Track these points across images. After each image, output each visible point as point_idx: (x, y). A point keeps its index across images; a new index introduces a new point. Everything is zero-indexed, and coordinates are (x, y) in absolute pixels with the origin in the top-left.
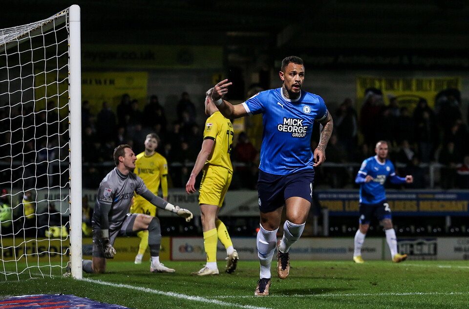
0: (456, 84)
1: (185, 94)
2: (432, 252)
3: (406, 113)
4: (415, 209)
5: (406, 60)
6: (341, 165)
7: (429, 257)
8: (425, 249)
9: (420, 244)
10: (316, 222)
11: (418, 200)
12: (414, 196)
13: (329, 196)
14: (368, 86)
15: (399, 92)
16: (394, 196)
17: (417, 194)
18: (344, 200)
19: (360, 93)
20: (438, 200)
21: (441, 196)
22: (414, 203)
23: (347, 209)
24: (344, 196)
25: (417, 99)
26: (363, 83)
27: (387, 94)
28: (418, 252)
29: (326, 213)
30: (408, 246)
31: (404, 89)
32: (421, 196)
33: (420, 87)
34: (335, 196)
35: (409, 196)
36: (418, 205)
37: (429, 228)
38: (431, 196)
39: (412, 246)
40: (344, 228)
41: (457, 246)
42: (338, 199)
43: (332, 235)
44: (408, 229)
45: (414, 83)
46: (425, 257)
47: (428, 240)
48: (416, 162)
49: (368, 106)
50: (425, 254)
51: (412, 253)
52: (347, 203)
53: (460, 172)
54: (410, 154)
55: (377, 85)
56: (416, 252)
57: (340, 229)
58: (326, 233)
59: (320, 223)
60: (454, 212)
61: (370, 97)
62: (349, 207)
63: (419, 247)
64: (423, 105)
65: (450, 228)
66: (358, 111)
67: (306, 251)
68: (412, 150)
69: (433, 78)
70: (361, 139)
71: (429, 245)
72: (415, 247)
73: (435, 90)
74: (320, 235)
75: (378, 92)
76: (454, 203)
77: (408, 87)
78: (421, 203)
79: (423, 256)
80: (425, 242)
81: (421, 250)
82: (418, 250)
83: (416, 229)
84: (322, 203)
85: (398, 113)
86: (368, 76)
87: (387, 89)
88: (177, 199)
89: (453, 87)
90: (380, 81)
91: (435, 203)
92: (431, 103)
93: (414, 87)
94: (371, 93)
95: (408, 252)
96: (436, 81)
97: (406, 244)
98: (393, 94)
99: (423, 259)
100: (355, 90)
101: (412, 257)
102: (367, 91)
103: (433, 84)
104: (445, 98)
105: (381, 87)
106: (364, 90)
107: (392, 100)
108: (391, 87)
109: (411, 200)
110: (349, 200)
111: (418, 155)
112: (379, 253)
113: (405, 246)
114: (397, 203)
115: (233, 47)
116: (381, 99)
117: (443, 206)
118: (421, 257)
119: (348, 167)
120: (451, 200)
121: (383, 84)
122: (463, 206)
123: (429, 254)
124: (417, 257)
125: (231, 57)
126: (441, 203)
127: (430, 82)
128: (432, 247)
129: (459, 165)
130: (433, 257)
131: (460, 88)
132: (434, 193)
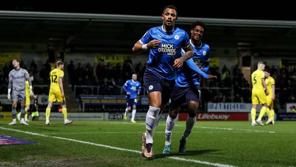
1: (33, 61)
2: (121, 118)
4: (115, 102)
5: (113, 49)
8: (119, 117)
9: (117, 115)
10: (80, 107)
11: (117, 99)
12: (115, 98)
13: (85, 98)
14: (99, 58)
15: (110, 60)
16: (108, 98)
17: (116, 97)
18: (90, 99)
19: (96, 61)
22: (115, 100)
23: (91, 102)
25: (116, 63)
26: (98, 57)
27: (106, 62)
29: (84, 104)
32: (117, 98)
33: (118, 59)
34: (87, 98)
36: (117, 101)
37: (121, 109)
39: (114, 116)
40: (90, 109)
42: (88, 99)
43: (86, 111)
44: (113, 110)
45: (115, 58)
47: (120, 113)
48: (116, 86)
49: (99, 65)
51: (114, 118)
52: (91, 100)
54: (114, 83)
55: (102, 58)
56: (116, 118)
58: (84, 111)
59: (82, 107)
61: (100, 62)
63: (117, 116)
64: (119, 65)
67: (76, 117)
68: (115, 81)
73: (123, 60)
74: (82, 112)
75: (103, 60)
77: (113, 59)
79: (118, 120)
80: (119, 114)
81: (118, 117)
83: (116, 110)
84: (83, 100)
86: (99, 55)
87: (106, 59)
90: (103, 56)
91: (123, 100)
94: (100, 61)
97: (112, 115)
98: (108, 61)
100: (95, 60)
101: (114, 120)
102: (99, 60)
103: (122, 58)
107: (108, 63)
108: (107, 59)
109: (114, 99)
110: (92, 99)
111: (117, 83)
112: (102, 118)
114: (109, 100)
115: (51, 44)
121: (105, 58)
123: (120, 119)
124: (116, 120)
125: (50, 48)
128: (121, 116)
130: (122, 120)
131: (132, 59)
132: (122, 97)
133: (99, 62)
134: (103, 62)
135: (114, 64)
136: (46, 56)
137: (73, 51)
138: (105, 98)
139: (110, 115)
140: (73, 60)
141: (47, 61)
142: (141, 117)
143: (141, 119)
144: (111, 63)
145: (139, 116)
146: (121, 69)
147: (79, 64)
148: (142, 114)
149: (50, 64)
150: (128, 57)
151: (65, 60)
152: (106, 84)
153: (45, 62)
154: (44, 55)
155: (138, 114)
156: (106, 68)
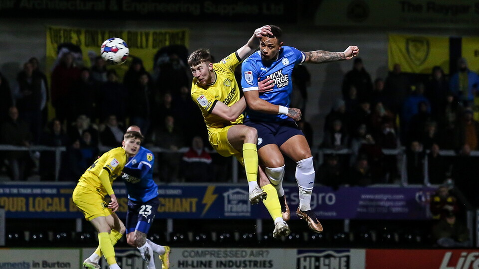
0: (183, 39)
3: (114, 78)
6: (24, 149)
13: (7, 191)
14: (62, 41)
18: (27, 196)
19: (50, 50)
21: (161, 192)
23: (31, 209)
24: (28, 191)
26: (56, 36)
33: (133, 43)
34: (15, 191)
39: (120, 259)
40: (27, 235)
41: (182, 259)
42: (19, 195)
43: (10, 244)
45: (125, 37)
49: (62, 67)
52: (31, 200)
53: (186, 159)
55: (74, 38)
56: (125, 267)
57: (22, 236)
58: (1, 241)
60: (178, 213)
61: (65, 55)
62: (34, 206)
63: (130, 261)
64: (138, 67)
65: (172, 235)
66: (48, 75)
69: (151, 31)
70: (52, 113)
73: (154, 47)
75: (76, 49)
76: (178, 200)
81: (132, 265)
82: (127, 265)
85: (104, 78)
86: (62, 27)
87: (87, 45)
89: (179, 43)
90: (78, 33)
92: (148, 65)
94: (65, 50)
96: (155, 34)
100: (45, 45)
102: (60, 47)
103: (151, 39)
104: (166, 59)
105: (79, 41)
106: (56, 45)
110: (35, 196)
116: (80, 59)
119: (34, 152)
120: (174, 197)
121: (83, 38)
122: (191, 204)
127: (147, 35)
129: (185, 150)
131: (187, 44)
133: (60, 55)
134: (76, 55)
142: (220, 264)
145: (214, 260)
146: (145, 79)
148: (226, 255)
150: (173, 36)
152: (88, 139)
155: (211, 254)
156: (87, 75)
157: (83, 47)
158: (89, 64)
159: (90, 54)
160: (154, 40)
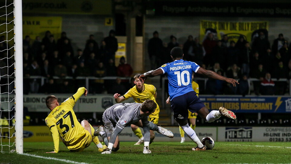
0: (265, 26)
2: (249, 136)
4: (238, 108)
5: (232, 10)
7: (247, 139)
8: (245, 134)
11: (240, 102)
12: (237, 100)
14: (208, 27)
15: (228, 31)
17: (239, 98)
19: (202, 31)
20: (253, 102)
21: (255, 100)
22: (237, 104)
26: (204, 25)
27: (220, 32)
28: (240, 137)
30: (233, 132)
31: (231, 29)
32: (241, 100)
33: (241, 28)
35: (234, 100)
36: (240, 106)
37: (247, 121)
38: (248, 100)
39: (236, 132)
41: (266, 132)
45: (238, 25)
46: (245, 139)
50: (244, 138)
55: (213, 26)
56: (238, 136)
60: (263, 110)
61: (209, 34)
63: (240, 133)
65: (261, 120)
71: (247, 131)
72: (238, 132)
73: (251, 30)
75: (214, 31)
76: (263, 104)
77: (233, 27)
78: (242, 104)
79: (243, 139)
80: (244, 129)
81: (242, 135)
82: (239, 135)
83: (238, 121)
85: (228, 45)
86: (207, 20)
87: (219, 29)
88: (82, 100)
89: (263, 28)
90: (215, 24)
91: (250, 104)
92: (249, 40)
93: (237, 28)
94: (209, 32)
95: (233, 136)
96: (252, 24)
98: (224, 32)
99: (243, 141)
100: (199, 29)
101: (236, 139)
102: (207, 30)
103: (250, 26)
104: (257, 35)
105: (216, 28)
106: (205, 30)
108: (222, 27)
109: (235, 102)
113: (231, 132)
114: (226, 104)
116: (216, 36)
117: (256, 106)
118: (242, 140)
120: (261, 102)
121: (217, 26)
122: (270, 105)
124: (239, 140)
125: (118, 7)
126: (255, 104)
127: (248, 24)
130: (250, 139)
131: (268, 29)
132: (250, 98)
133: (207, 34)
134: (214, 34)
135: (234, 37)
136: (109, 23)
137: (160, 14)
138: (218, 99)
139: (228, 130)
140: (159, 31)
141: (111, 32)
142: (284, 135)
143: (285, 138)
144: (228, 36)
145: (281, 133)
146: (248, 46)
147: (172, 37)
148: (287, 130)
149: (116, 37)
150: (261, 25)
151: (145, 31)
153: (106, 35)
154: (107, 20)
155: (280, 130)
156: (220, 44)
157: (218, 30)
158: (220, 38)
159: (221, 34)
160: (252, 26)
